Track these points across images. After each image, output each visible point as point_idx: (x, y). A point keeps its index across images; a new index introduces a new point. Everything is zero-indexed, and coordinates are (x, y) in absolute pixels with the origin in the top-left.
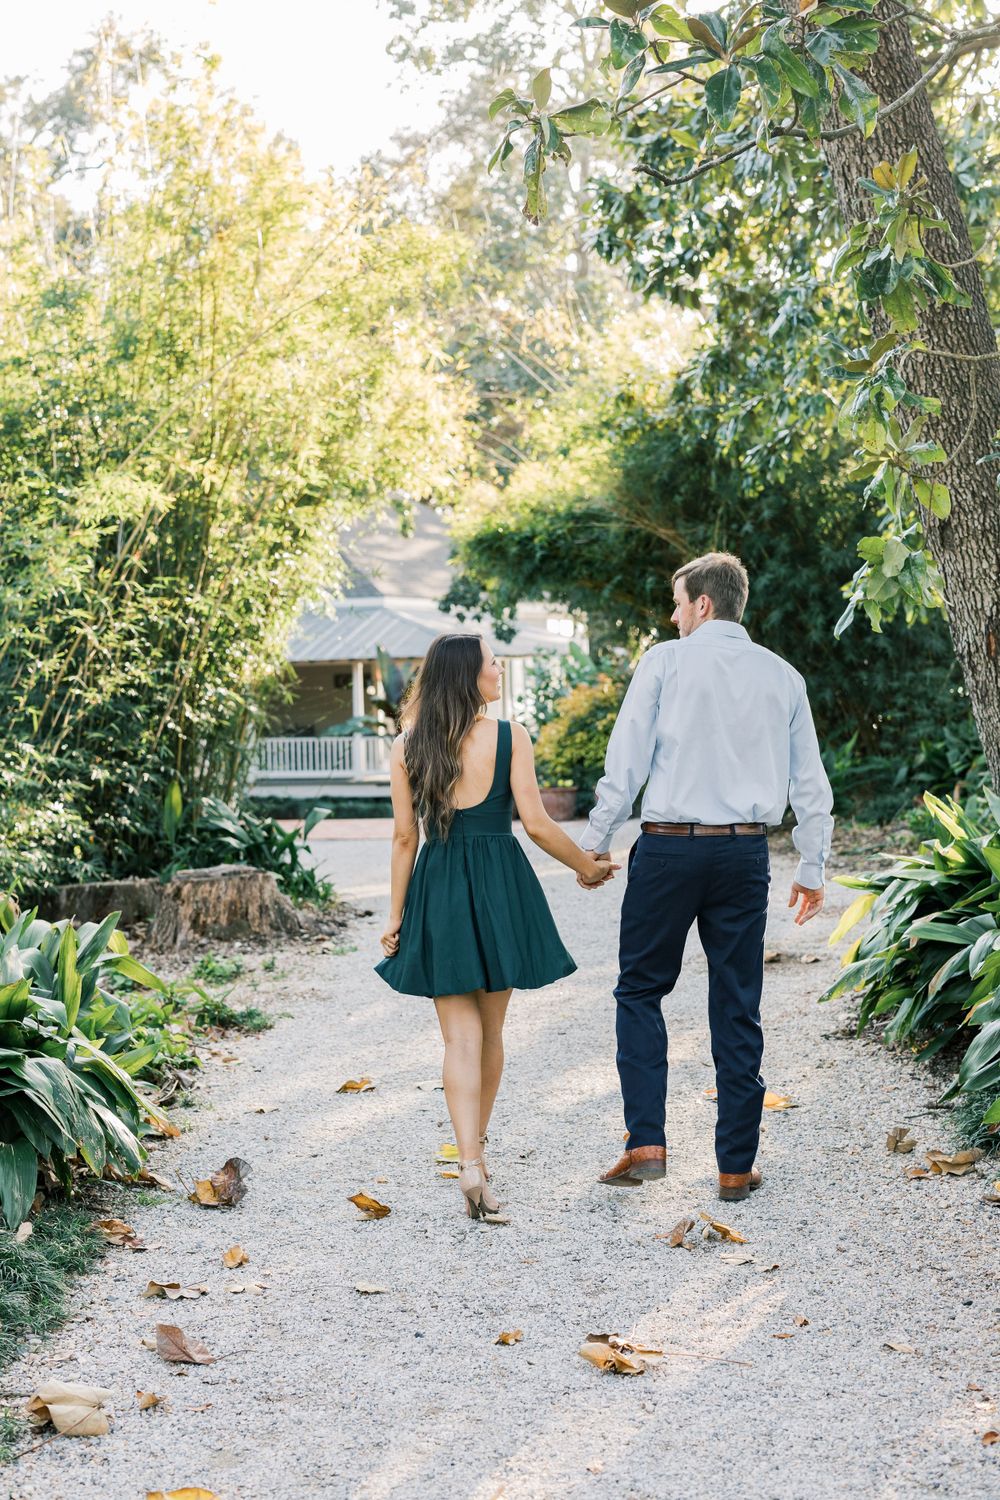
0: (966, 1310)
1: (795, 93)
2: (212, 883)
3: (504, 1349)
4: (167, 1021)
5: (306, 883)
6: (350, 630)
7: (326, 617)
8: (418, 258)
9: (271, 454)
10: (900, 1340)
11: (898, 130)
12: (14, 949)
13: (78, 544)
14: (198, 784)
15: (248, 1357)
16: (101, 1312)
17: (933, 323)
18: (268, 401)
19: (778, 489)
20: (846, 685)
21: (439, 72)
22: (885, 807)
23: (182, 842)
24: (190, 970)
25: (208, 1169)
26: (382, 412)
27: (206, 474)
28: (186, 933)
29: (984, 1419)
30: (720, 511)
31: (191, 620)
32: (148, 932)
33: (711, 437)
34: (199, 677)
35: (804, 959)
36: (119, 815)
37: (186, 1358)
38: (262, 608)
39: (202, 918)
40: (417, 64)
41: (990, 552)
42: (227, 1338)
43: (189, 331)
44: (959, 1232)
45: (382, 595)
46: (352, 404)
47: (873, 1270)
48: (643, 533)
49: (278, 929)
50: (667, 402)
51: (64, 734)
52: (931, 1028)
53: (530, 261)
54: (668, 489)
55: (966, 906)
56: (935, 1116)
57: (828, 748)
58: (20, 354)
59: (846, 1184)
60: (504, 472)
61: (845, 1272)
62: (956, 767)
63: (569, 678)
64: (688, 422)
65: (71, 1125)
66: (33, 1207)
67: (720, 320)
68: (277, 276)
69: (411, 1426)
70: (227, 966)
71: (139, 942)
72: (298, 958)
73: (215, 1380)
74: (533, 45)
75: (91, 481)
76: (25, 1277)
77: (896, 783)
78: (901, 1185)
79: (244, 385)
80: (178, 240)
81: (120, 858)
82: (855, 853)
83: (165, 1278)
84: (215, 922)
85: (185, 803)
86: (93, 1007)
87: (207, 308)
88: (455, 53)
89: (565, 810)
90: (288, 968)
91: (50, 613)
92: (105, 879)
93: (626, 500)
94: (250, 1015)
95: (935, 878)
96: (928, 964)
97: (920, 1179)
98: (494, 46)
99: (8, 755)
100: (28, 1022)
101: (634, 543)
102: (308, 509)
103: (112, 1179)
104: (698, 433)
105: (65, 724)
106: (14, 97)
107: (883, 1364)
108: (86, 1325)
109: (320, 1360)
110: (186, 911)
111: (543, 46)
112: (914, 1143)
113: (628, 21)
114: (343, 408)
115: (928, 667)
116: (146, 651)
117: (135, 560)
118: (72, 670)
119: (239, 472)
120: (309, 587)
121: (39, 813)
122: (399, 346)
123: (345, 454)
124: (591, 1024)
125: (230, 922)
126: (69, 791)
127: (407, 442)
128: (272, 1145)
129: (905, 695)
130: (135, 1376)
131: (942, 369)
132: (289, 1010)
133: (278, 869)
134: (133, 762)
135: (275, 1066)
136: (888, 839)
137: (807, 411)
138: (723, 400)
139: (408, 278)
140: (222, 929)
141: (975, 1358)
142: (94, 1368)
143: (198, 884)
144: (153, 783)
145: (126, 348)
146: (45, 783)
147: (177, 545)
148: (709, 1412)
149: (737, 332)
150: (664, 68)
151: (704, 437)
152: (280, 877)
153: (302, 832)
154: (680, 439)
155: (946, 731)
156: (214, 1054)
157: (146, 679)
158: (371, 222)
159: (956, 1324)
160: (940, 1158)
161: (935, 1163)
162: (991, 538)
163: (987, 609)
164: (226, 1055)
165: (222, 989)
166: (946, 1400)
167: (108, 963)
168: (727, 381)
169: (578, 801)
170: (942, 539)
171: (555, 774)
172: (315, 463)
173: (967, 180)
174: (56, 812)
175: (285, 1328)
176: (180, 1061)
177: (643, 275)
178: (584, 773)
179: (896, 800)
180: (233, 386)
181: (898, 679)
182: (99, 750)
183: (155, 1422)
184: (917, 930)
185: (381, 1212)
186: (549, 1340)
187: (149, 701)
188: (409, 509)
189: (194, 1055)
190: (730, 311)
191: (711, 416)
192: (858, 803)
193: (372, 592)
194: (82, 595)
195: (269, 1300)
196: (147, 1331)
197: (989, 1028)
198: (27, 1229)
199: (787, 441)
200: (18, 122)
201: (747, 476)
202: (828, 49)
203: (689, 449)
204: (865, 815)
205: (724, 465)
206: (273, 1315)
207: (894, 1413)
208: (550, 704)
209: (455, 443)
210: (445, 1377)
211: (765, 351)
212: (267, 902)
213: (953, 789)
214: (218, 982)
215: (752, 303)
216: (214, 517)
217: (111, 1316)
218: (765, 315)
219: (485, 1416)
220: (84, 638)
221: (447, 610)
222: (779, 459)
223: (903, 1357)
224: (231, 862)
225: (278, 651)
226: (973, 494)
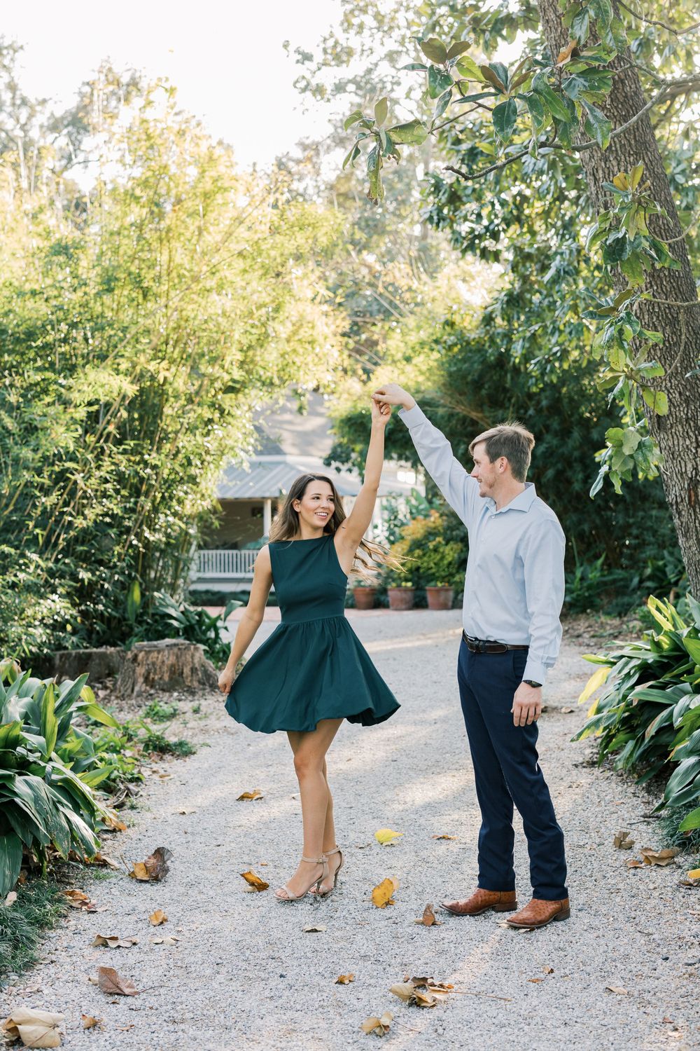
0: (664, 964)
1: (554, 118)
2: (159, 652)
3: (341, 987)
4: (122, 747)
5: (224, 652)
6: (263, 477)
7: (244, 470)
8: (309, 225)
9: (207, 358)
10: (617, 985)
11: (630, 145)
12: (14, 699)
13: (72, 418)
14: (153, 582)
15: (162, 991)
16: (62, 957)
17: (653, 276)
18: (206, 322)
19: (552, 386)
20: (598, 521)
21: (329, 100)
22: (623, 605)
23: (140, 623)
24: (142, 712)
25: (144, 855)
26: (284, 330)
27: (161, 370)
28: (140, 686)
29: (674, 1044)
30: (513, 400)
31: (148, 470)
32: (114, 685)
33: (508, 350)
34: (155, 510)
35: (563, 710)
36: (97, 604)
37: (118, 991)
38: (199, 463)
39: (152, 676)
40: (314, 95)
41: (691, 434)
42: (148, 976)
43: (152, 274)
44: (661, 907)
45: (284, 454)
46: (264, 325)
47: (600, 933)
48: (461, 415)
49: (204, 684)
50: (477, 328)
51: (61, 547)
52: (648, 761)
53: (388, 228)
54: (477, 385)
55: (672, 677)
56: (649, 823)
57: (585, 564)
58: (36, 287)
59: (584, 871)
60: (367, 372)
61: (581, 935)
62: (672, 577)
63: (411, 513)
64: (492, 340)
65: (47, 824)
66: (19, 880)
67: (513, 271)
68: (212, 238)
69: (272, 1043)
70: (167, 709)
71: (108, 691)
72: (216, 704)
73: (138, 1007)
74: (393, 84)
75: (81, 375)
76: (9, 931)
77: (631, 588)
78: (623, 872)
79: (189, 311)
80: (145, 210)
81: (98, 632)
82: (601, 636)
83: (109, 932)
84: (161, 679)
85: (143, 595)
86: (69, 739)
87: (164, 258)
88: (340, 88)
89: (406, 603)
90: (209, 711)
91: (53, 464)
92: (86, 648)
93: (449, 392)
94: (181, 744)
95: (651, 657)
96: (645, 716)
97: (636, 868)
98: (366, 83)
99: (21, 562)
100: (20, 750)
101: (454, 422)
102: (232, 395)
103: (76, 861)
104: (498, 348)
105: (61, 541)
106: (41, 112)
107: (604, 1003)
108: (51, 966)
109: (212, 994)
110: (141, 670)
111: (399, 84)
112: (633, 843)
113: (441, 66)
114: (257, 327)
115: (653, 508)
116: (117, 492)
117: (111, 428)
118: (66, 504)
119: (185, 370)
120: (232, 449)
121: (41, 601)
122: (295, 286)
123: (258, 358)
124: (415, 754)
125: (171, 679)
126: (63, 586)
127: (301, 350)
128: (190, 838)
129: (638, 528)
130: (83, 1004)
131: (660, 308)
132: (208, 741)
133: (205, 642)
134: (108, 568)
135: (195, 781)
136: (625, 627)
137: (570, 333)
138: (516, 325)
139: (301, 240)
140: (165, 683)
141: (669, 999)
142: (53, 997)
143: (149, 652)
144: (122, 582)
145: (108, 284)
146: (46, 581)
147: (141, 419)
148: (482, 1035)
149: (525, 279)
150: (465, 99)
151: (503, 350)
152: (206, 648)
153: (223, 617)
154: (487, 351)
155: (666, 553)
156: (154, 772)
157: (117, 511)
158: (277, 200)
159: (657, 974)
160: (651, 853)
161: (646, 857)
162: (692, 424)
163: (689, 472)
164: (162, 772)
165: (163, 725)
166: (647, 1029)
167: (80, 709)
168: (518, 313)
169: (415, 597)
170: (659, 424)
171: (400, 578)
172: (236, 365)
173: (680, 179)
174: (53, 601)
175: (190, 970)
176: (130, 777)
177: (461, 240)
178: (420, 578)
179: (631, 600)
180: (181, 311)
181: (633, 516)
182: (85, 558)
183: (94, 1038)
184: (638, 694)
185: (262, 887)
186: (373, 981)
187: (120, 525)
188: (304, 395)
189: (139, 772)
190: (520, 265)
191: (508, 336)
192: (605, 601)
193: (279, 451)
194: (74, 453)
195: (180, 949)
196: (93, 971)
197: (687, 762)
198: (13, 896)
199: (559, 354)
200: (44, 129)
201: (532, 377)
202: (577, 89)
203: (492, 358)
204: (610, 610)
205: (516, 370)
206: (182, 960)
207: (611, 1039)
208: (397, 530)
209: (333, 352)
210: (299, 1007)
211: (545, 292)
212: (197, 665)
213: (669, 593)
214: (160, 720)
215: (535, 260)
216: (167, 400)
217: (69, 959)
218: (544, 269)
219: (324, 1036)
220: (75, 482)
221: (328, 464)
222: (553, 367)
223: (619, 997)
224: (173, 637)
225: (209, 492)
226: (680, 394)
